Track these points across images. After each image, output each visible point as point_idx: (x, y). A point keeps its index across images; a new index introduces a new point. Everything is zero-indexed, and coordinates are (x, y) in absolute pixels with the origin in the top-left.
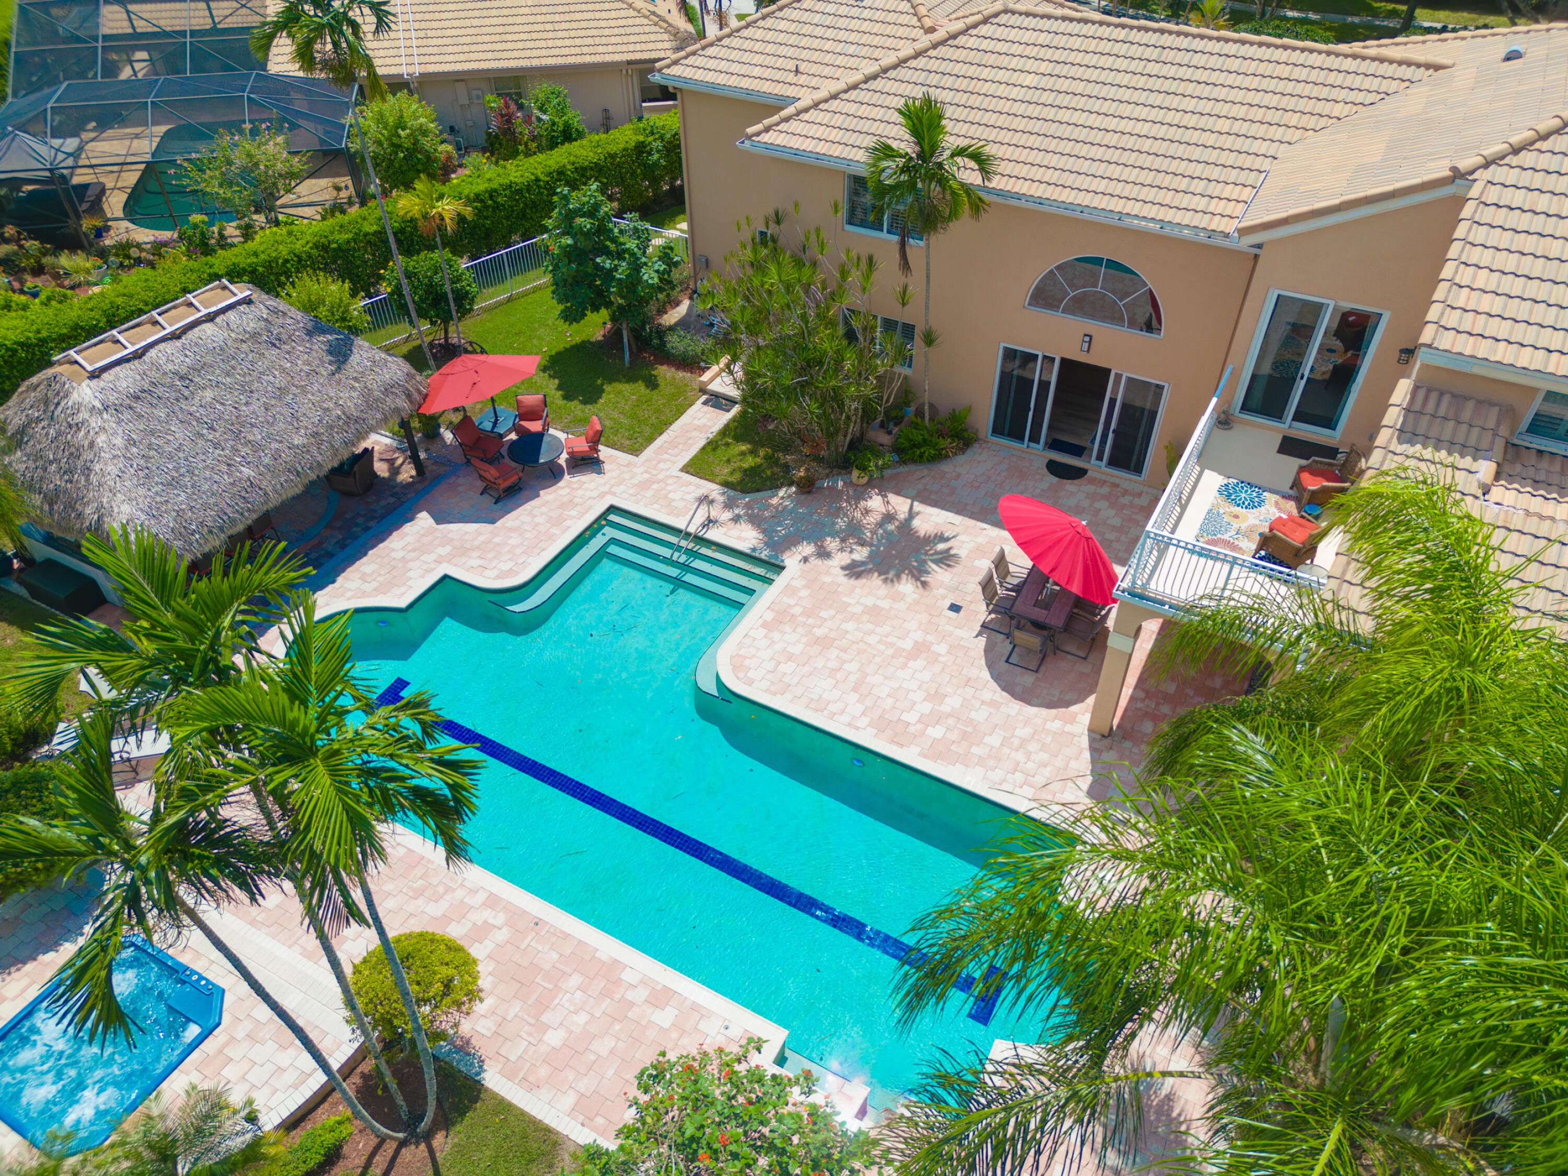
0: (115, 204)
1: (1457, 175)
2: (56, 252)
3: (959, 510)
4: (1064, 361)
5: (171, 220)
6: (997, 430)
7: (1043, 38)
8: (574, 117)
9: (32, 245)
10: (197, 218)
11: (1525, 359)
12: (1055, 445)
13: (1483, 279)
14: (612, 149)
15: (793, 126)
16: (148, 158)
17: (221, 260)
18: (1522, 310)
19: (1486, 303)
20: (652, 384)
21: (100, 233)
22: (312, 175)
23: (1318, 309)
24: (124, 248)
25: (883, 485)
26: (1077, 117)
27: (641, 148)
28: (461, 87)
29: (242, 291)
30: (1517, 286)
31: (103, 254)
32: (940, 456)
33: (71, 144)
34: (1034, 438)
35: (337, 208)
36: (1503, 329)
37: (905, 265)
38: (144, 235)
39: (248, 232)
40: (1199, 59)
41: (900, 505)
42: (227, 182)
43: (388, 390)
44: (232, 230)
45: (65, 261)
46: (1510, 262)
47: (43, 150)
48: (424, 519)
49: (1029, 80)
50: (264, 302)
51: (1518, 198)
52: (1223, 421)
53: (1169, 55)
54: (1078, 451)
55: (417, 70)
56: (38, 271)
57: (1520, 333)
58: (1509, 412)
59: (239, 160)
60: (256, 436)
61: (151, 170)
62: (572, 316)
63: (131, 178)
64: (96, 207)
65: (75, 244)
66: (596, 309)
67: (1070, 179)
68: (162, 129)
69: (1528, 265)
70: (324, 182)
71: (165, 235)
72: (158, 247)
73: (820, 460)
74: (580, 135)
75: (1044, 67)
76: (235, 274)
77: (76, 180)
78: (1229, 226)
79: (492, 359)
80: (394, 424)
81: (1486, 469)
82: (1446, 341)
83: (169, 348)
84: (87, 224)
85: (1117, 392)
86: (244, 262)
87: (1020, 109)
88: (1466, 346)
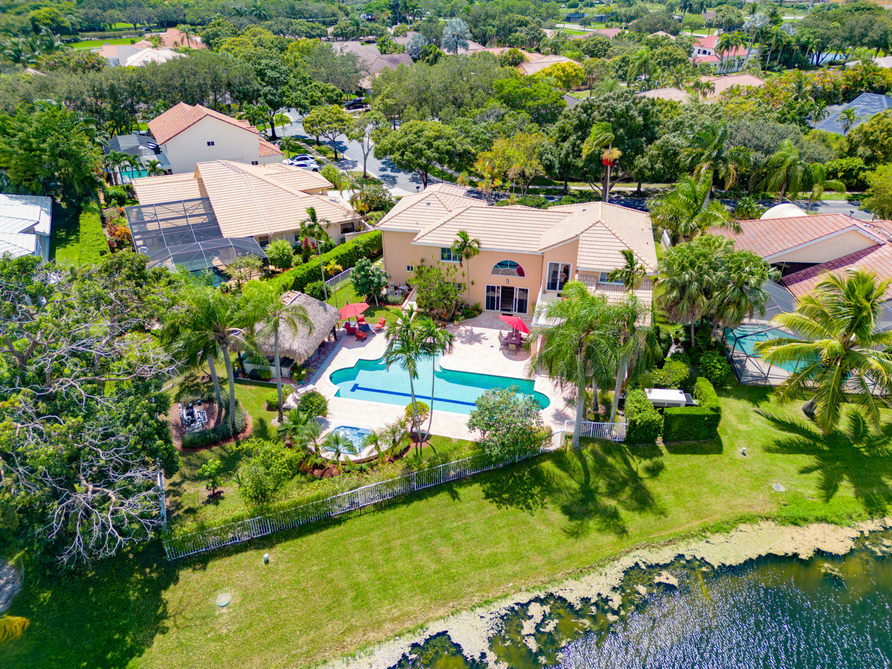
1: (577, 236)
3: (484, 327)
4: (503, 287)
6: (487, 308)
7: (482, 212)
11: (595, 267)
12: (502, 310)
13: (585, 254)
18: (593, 258)
19: (587, 258)
20: (388, 310)
23: (557, 265)
25: (463, 324)
26: (495, 230)
27: (356, 248)
29: (298, 293)
30: (591, 254)
32: (475, 316)
34: (498, 309)
36: (590, 262)
40: (520, 215)
41: (469, 328)
46: (589, 250)
48: (344, 349)
50: (303, 294)
51: (588, 239)
52: (544, 292)
53: (513, 214)
54: (509, 310)
55: (273, 232)
57: (593, 262)
58: (596, 278)
67: (497, 243)
69: (592, 251)
73: (444, 320)
74: (335, 246)
75: (484, 219)
78: (537, 250)
81: (594, 288)
82: (581, 265)
85: (517, 295)
88: (585, 266)
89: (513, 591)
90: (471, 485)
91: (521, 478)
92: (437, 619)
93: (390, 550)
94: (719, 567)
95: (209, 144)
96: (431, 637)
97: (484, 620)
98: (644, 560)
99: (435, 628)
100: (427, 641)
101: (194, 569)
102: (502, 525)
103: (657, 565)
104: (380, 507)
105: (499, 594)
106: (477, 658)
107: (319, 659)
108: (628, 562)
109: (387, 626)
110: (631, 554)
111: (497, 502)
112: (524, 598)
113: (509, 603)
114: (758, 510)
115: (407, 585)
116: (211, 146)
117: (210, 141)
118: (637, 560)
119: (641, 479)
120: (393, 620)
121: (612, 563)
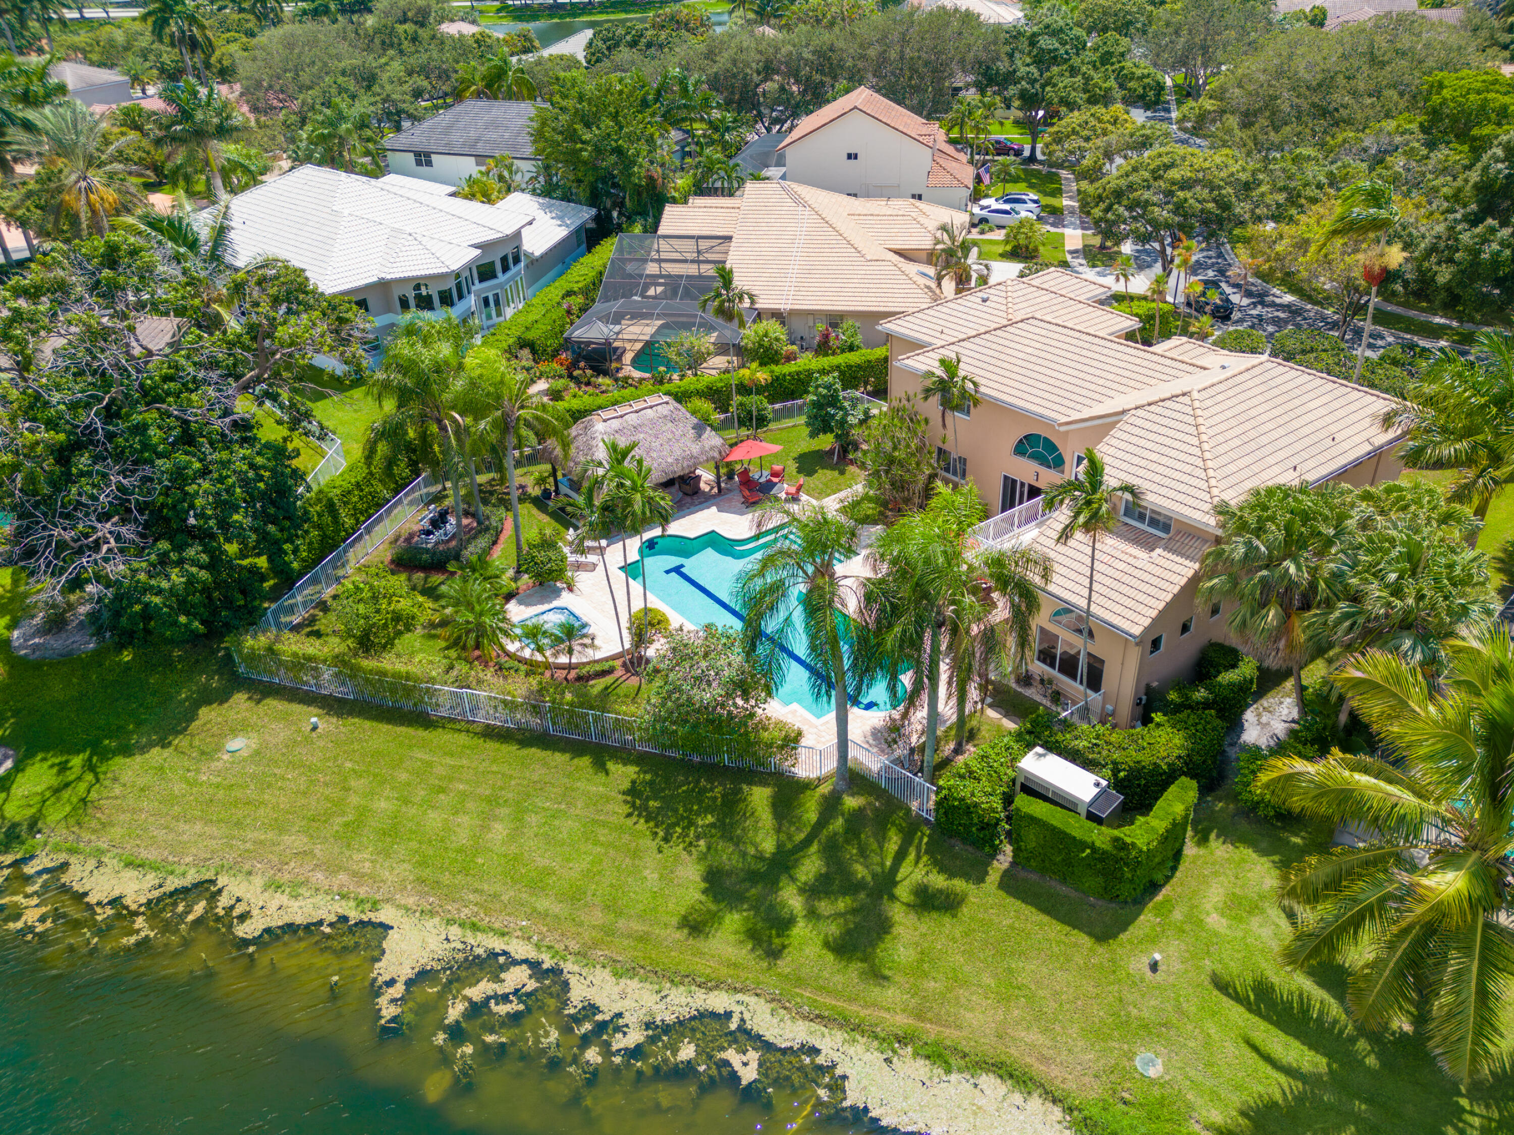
0: (628, 357)
1: (1124, 411)
2: (597, 376)
4: (1030, 486)
5: (650, 368)
7: (1044, 332)
8: (858, 340)
9: (589, 372)
10: (662, 369)
14: (872, 358)
15: (920, 358)
16: (647, 338)
17: (667, 387)
19: (1108, 459)
21: (618, 370)
22: (717, 354)
24: (626, 379)
26: (1042, 370)
28: (811, 318)
29: (666, 398)
31: (617, 380)
33: (617, 328)
35: (727, 371)
37: (944, 425)
38: (637, 374)
39: (682, 377)
40: (1106, 351)
42: (679, 354)
43: (712, 448)
44: (675, 376)
45: (600, 380)
47: (605, 330)
48: (714, 509)
49: (1029, 350)
50: (674, 404)
51: (1140, 422)
53: (1094, 348)
55: (789, 307)
56: (588, 384)
59: (687, 345)
60: (654, 455)
61: (648, 344)
62: (813, 435)
63: (638, 346)
64: (619, 359)
65: (606, 373)
66: (825, 432)
67: (1025, 396)
68: (660, 322)
69: (1130, 447)
70: (725, 358)
71: (647, 375)
72: (641, 380)
74: (857, 349)
75: (1038, 345)
76: (668, 393)
77: (616, 344)
79: (763, 444)
80: (712, 464)
83: (634, 415)
84: (614, 365)
86: (674, 390)
87: (1020, 362)
89: (519, 933)
90: (625, 764)
91: (704, 790)
92: (399, 907)
93: (442, 790)
94: (853, 1108)
95: (849, 156)
96: (370, 922)
97: (447, 946)
98: (747, 1016)
99: (385, 915)
100: (361, 923)
101: (250, 698)
102: (602, 839)
103: (759, 1037)
104: (490, 733)
105: (497, 925)
106: (380, 980)
107: (247, 867)
108: (719, 1001)
109: (342, 877)
110: (739, 997)
111: (633, 805)
112: (520, 949)
113: (497, 944)
114: (1054, 1074)
115: (414, 845)
116: (852, 161)
117: (853, 151)
118: (737, 1009)
119: (893, 898)
120: (355, 874)
121: (693, 988)
